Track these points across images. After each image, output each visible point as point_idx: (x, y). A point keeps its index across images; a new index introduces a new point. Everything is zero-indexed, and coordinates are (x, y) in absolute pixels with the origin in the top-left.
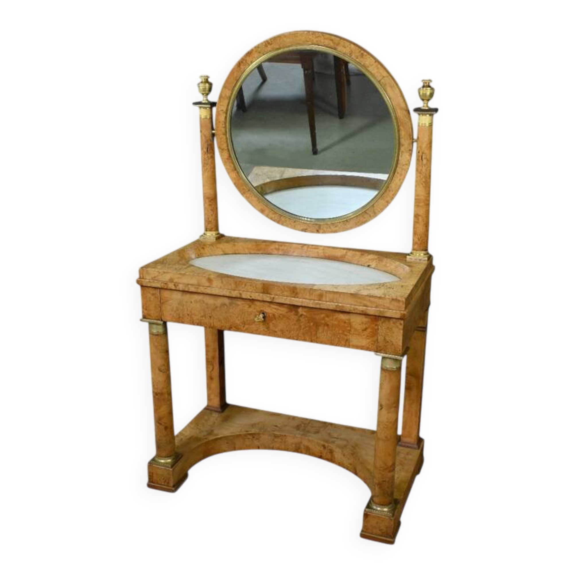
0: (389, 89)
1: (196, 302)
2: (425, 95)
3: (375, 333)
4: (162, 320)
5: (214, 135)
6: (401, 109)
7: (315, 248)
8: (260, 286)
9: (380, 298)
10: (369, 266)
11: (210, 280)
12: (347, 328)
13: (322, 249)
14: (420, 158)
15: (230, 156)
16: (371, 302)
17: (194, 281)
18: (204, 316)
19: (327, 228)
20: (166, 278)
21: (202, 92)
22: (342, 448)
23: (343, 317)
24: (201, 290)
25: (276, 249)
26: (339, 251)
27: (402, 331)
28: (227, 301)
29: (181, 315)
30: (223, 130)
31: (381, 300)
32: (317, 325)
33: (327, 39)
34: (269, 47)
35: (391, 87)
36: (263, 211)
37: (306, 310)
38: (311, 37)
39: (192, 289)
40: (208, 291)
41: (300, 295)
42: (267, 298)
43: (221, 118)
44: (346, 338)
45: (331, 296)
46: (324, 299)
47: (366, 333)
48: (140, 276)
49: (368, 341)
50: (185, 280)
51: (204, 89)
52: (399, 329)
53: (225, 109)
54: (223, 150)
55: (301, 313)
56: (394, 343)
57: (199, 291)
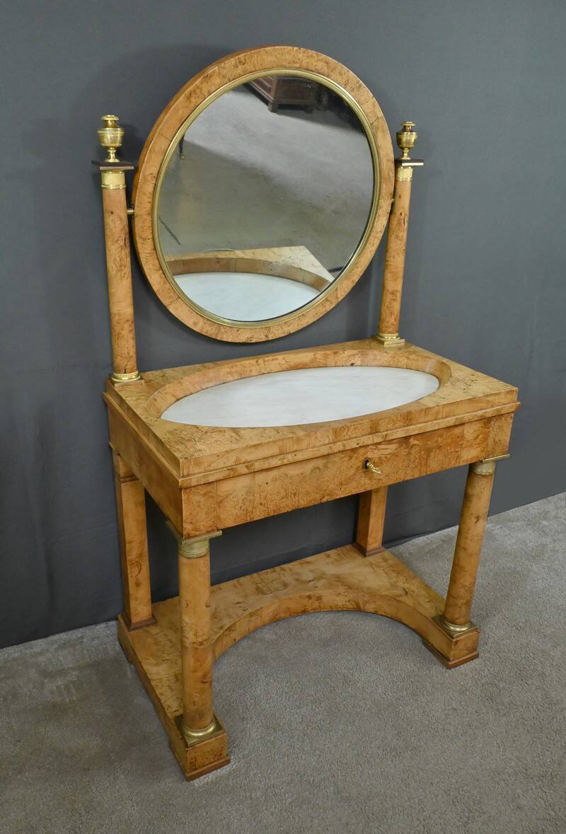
0: (380, 135)
1: (275, 480)
2: (408, 142)
3: (485, 439)
4: (218, 530)
5: (131, 218)
6: (388, 160)
7: (273, 360)
9: (496, 394)
10: (352, 365)
12: (460, 442)
13: (282, 359)
14: (403, 221)
15: (155, 249)
16: (488, 402)
17: (275, 450)
18: (286, 496)
19: (278, 330)
20: (229, 460)
21: (109, 145)
23: (457, 431)
25: (229, 373)
26: (305, 356)
27: (511, 425)
28: (320, 463)
29: (250, 509)
30: (149, 206)
31: (497, 397)
32: (429, 451)
33: (321, 60)
34: (240, 69)
35: (383, 131)
36: (195, 324)
37: (419, 437)
38: (300, 56)
41: (414, 422)
42: (377, 439)
43: (145, 187)
44: (457, 455)
45: (447, 409)
46: (440, 416)
47: (478, 441)
48: (183, 474)
49: (479, 449)
51: (114, 140)
52: (509, 424)
53: (155, 172)
54: (144, 240)
55: (412, 443)
56: (502, 442)
57: (286, 462)
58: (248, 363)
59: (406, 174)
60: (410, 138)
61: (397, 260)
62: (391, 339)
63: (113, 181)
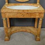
1: (11, 14)
8: (22, 11)
10: (32, 6)
11: (14, 11)
12: (36, 15)
17: (11, 11)
18: (13, 16)
20: (6, 11)
22: (28, 30)
23: (35, 14)
24: (12, 12)
25: (17, 4)
26: (27, 4)
28: (17, 13)
39: (11, 12)
40: (14, 12)
41: (29, 11)
46: (33, 11)
48: (1, 11)
49: (39, 16)
50: (9, 11)
58: (20, 4)
62: (38, 3)
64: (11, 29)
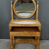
17: (16, 25)
31: (38, 25)
41: (29, 25)
48: (9, 25)
58: (23, 20)
59: (38, 5)
60: (38, 2)
61: (37, 13)
62: (37, 20)
63: (12, 5)
64: (16, 40)
